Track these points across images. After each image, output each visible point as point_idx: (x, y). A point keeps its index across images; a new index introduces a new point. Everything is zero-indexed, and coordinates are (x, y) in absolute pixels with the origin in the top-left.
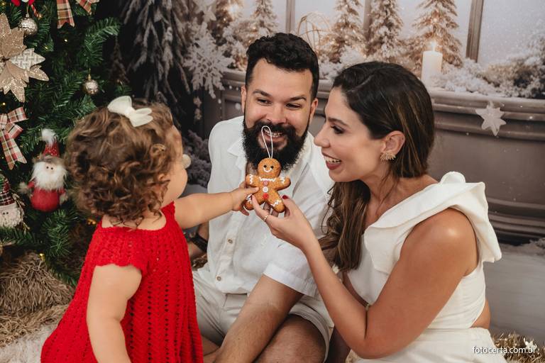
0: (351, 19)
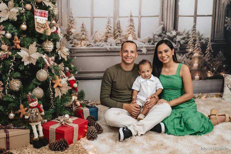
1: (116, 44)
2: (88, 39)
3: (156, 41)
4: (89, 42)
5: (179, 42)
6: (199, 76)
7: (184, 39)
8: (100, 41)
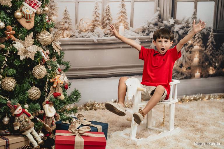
0: (97, 19)
1: (104, 35)
2: (72, 28)
3: (151, 32)
4: (73, 32)
5: (177, 32)
6: (200, 73)
7: (182, 28)
8: (86, 31)
